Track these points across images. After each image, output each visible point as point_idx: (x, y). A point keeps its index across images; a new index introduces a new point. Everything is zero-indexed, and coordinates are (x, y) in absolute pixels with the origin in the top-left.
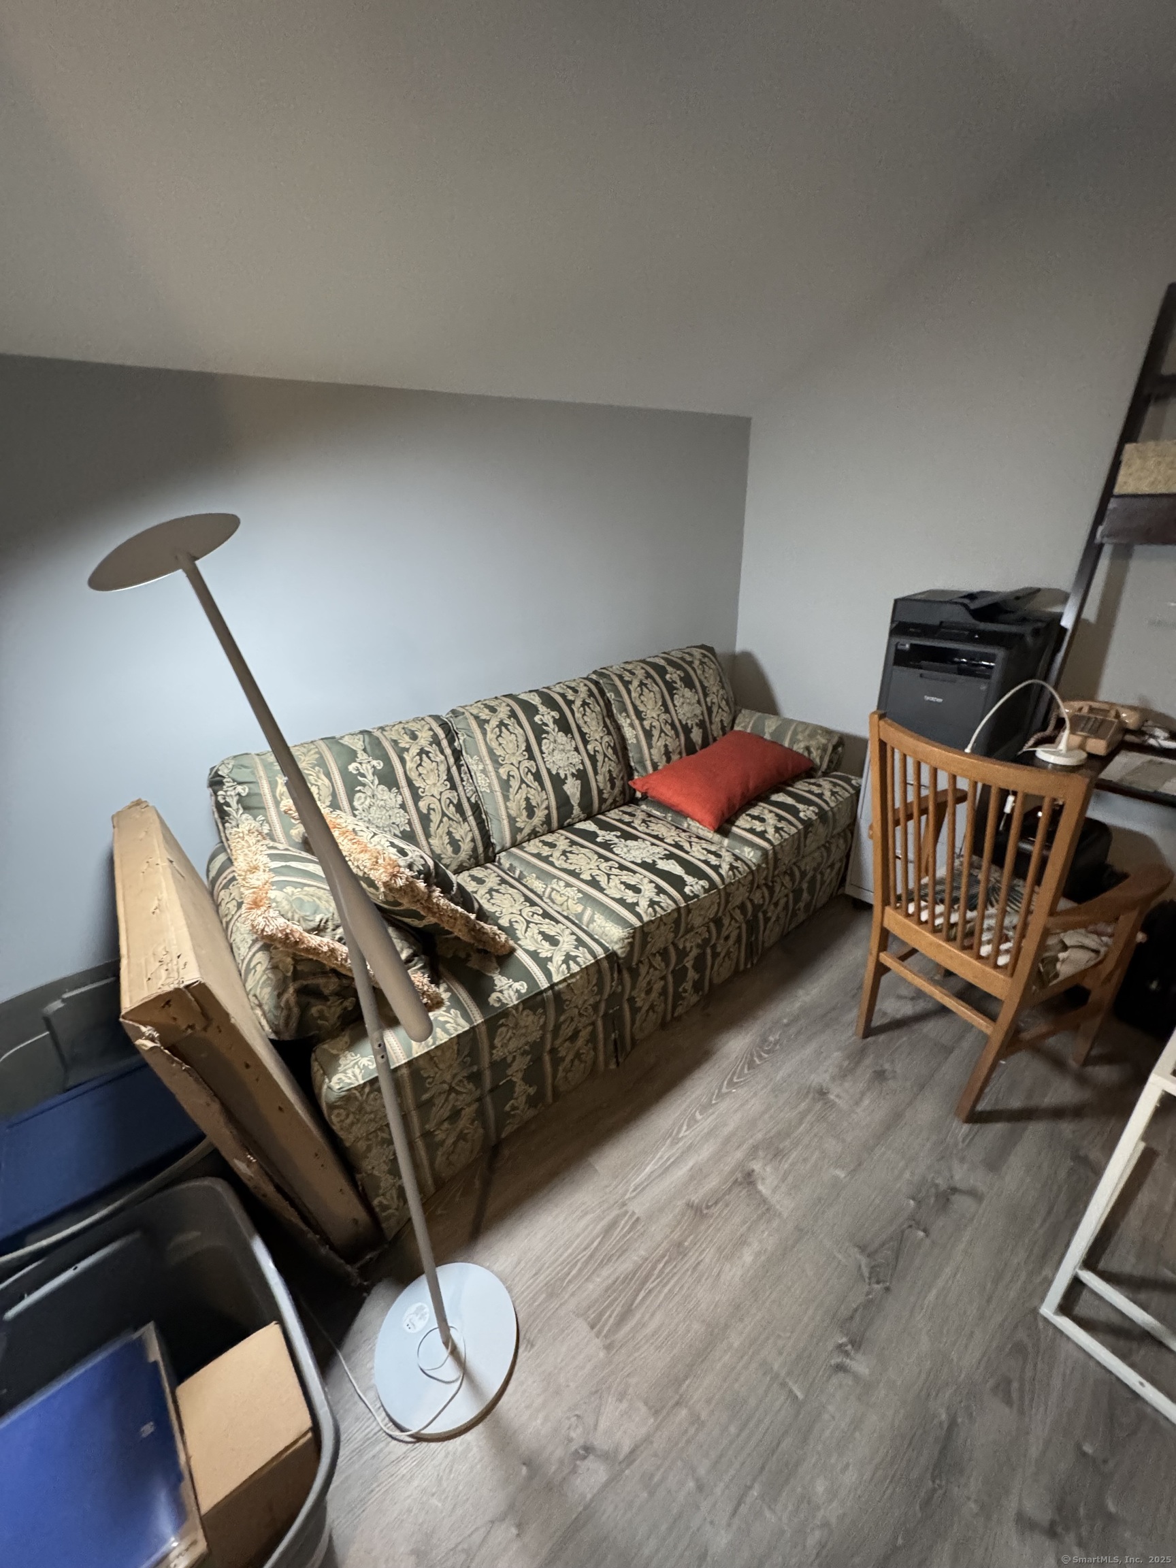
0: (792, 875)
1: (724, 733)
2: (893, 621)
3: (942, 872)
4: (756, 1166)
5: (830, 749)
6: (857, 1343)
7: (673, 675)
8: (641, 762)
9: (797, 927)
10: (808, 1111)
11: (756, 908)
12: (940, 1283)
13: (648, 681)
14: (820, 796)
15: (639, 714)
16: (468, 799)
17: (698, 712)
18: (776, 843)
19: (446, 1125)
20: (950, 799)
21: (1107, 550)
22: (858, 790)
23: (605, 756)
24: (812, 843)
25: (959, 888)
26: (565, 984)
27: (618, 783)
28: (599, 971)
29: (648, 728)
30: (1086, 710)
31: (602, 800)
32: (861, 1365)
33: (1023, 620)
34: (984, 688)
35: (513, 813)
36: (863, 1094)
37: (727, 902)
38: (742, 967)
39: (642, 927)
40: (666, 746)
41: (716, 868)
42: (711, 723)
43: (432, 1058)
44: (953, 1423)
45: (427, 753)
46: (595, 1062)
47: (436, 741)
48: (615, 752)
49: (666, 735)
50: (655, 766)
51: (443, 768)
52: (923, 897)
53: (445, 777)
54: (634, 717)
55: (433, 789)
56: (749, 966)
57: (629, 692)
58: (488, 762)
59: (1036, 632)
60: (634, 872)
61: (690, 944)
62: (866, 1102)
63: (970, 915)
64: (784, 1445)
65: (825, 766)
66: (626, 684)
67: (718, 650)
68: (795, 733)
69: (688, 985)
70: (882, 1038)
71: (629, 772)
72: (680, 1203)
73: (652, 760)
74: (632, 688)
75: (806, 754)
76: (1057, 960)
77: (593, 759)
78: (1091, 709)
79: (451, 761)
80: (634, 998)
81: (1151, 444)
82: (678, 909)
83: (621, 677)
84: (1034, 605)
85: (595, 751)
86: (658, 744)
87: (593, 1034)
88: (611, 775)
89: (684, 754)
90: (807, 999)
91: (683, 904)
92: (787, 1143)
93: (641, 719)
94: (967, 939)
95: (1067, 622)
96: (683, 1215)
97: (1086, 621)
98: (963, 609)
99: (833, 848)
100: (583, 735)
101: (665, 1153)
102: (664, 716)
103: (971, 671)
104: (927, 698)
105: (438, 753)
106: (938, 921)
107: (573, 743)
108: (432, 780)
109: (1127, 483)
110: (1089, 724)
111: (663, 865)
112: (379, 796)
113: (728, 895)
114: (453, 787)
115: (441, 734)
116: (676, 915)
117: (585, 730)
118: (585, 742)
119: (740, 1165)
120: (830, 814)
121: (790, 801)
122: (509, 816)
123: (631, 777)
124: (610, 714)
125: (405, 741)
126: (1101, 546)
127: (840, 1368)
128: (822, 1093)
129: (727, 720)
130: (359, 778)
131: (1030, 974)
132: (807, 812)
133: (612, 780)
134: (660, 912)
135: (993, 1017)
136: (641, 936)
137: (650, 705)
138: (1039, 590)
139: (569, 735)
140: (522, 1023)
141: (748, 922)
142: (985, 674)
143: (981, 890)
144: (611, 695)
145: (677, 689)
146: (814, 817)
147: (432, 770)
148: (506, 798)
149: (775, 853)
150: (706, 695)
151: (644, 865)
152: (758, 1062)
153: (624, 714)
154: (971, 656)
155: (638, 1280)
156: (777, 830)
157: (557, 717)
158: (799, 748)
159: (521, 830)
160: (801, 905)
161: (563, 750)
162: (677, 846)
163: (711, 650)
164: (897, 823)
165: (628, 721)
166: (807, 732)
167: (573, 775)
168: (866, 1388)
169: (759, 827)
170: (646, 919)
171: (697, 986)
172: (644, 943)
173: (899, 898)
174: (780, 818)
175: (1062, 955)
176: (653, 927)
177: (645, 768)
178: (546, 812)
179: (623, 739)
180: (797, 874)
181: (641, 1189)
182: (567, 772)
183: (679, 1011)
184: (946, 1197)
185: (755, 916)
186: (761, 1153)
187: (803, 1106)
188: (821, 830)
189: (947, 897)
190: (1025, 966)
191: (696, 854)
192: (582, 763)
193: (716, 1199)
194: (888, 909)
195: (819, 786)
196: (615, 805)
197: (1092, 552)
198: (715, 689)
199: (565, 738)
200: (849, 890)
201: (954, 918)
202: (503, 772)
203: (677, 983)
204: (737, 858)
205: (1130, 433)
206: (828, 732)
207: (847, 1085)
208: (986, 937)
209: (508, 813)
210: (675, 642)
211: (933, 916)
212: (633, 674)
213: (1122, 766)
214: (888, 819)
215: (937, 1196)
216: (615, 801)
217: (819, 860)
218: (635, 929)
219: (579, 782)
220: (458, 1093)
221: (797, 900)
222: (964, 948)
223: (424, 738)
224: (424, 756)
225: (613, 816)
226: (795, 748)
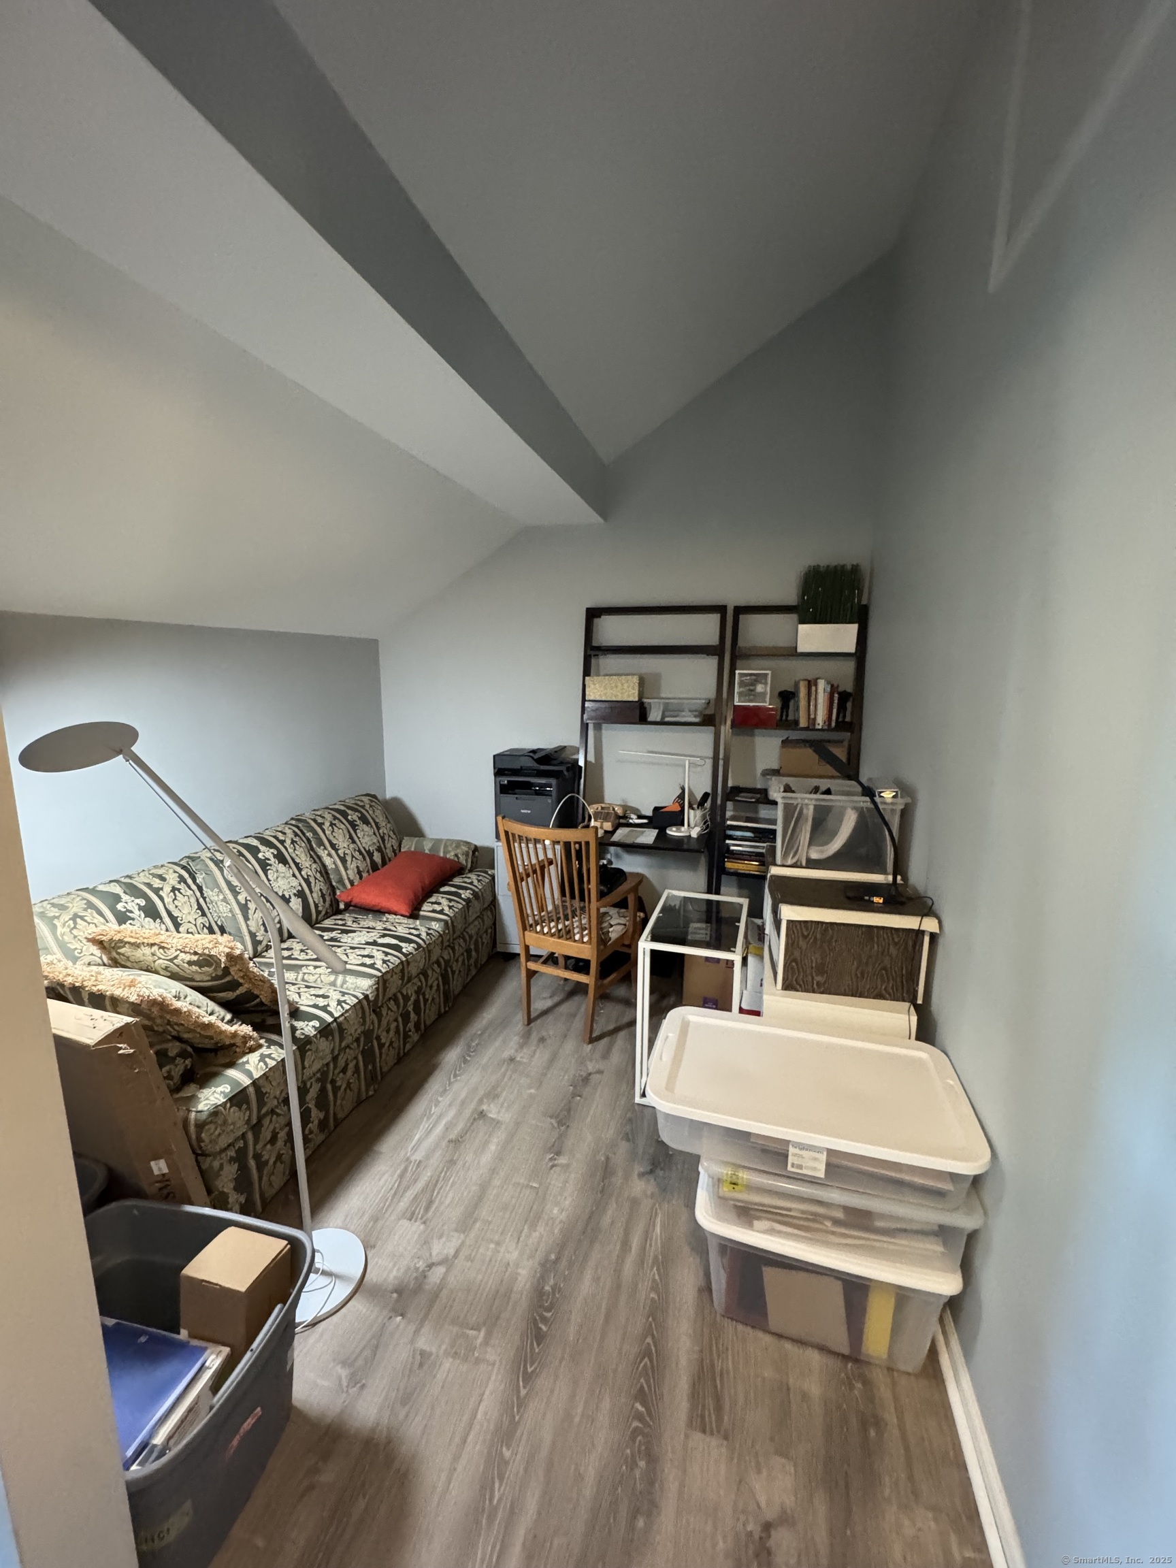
0: (464, 938)
1: (395, 855)
2: (494, 768)
3: (550, 908)
4: (484, 1107)
5: (471, 853)
6: (558, 1153)
7: (353, 816)
8: (341, 881)
9: (471, 980)
10: (507, 1070)
11: (447, 962)
12: (591, 1113)
13: (336, 822)
14: (471, 883)
15: (333, 846)
16: (216, 922)
17: (375, 841)
18: (452, 915)
19: (269, 1146)
20: (546, 863)
21: (591, 727)
22: (493, 877)
23: (316, 879)
24: (473, 915)
25: (559, 913)
26: (343, 1017)
27: (328, 899)
28: (362, 1008)
29: (342, 855)
30: (600, 808)
31: (318, 912)
32: (562, 1160)
33: (562, 763)
34: (550, 801)
35: (253, 929)
36: (535, 1052)
37: (429, 960)
38: (443, 1011)
39: (382, 976)
40: (358, 867)
41: (418, 936)
42: (385, 848)
43: (267, 1077)
44: (608, 1159)
45: (179, 890)
46: (360, 1089)
47: (182, 879)
48: (322, 875)
49: (356, 859)
50: (352, 883)
51: (193, 900)
52: (543, 922)
53: (196, 907)
54: (330, 849)
55: (188, 917)
56: (447, 1009)
57: (324, 831)
58: (227, 892)
59: (568, 769)
60: (364, 949)
61: (410, 990)
62: (537, 1055)
63: (567, 923)
64: (535, 1207)
65: (469, 866)
66: (320, 825)
67: (379, 797)
68: (446, 847)
69: (411, 1025)
70: (539, 1021)
71: (333, 889)
72: (444, 1144)
73: (349, 878)
74: (325, 827)
75: (456, 859)
76: (609, 932)
77: (307, 881)
78: (602, 808)
79: (198, 894)
80: (379, 1037)
81: (595, 678)
82: (402, 962)
83: (315, 821)
84: (567, 753)
85: (308, 876)
86: (352, 866)
87: (357, 1066)
88: (322, 893)
89: (371, 871)
90: (489, 1016)
91: (404, 959)
92: (499, 1090)
93: (336, 850)
94: (568, 934)
95: (581, 763)
96: (448, 1147)
97: (590, 762)
98: (531, 759)
99: (486, 918)
100: (297, 864)
101: (425, 1125)
102: (352, 846)
103: (541, 793)
104: (523, 811)
105: (187, 888)
106: (553, 931)
107: (291, 871)
108: (186, 910)
109: (590, 695)
110: (603, 815)
111: (381, 941)
112: (147, 927)
113: (429, 951)
114: (204, 914)
115: (186, 875)
116: (401, 967)
117: (298, 860)
118: (300, 870)
119: (475, 1110)
120: (480, 893)
121: (453, 889)
122: (250, 932)
123: (334, 893)
124: (312, 849)
125: (157, 883)
126: (587, 724)
127: (553, 1166)
128: (512, 1060)
129: (395, 843)
130: (128, 914)
131: (597, 942)
132: (466, 894)
133: (323, 896)
134: (391, 966)
135: (587, 973)
136: (382, 982)
137: (341, 838)
138: (565, 747)
139: (287, 866)
140: (320, 1048)
141: (442, 975)
142: (548, 794)
143: (569, 912)
144: (309, 835)
145: (358, 825)
146: (471, 897)
147: (185, 903)
148: (246, 918)
149: (452, 922)
150: (378, 828)
151: (368, 943)
152: (469, 1059)
153: (322, 847)
154: (541, 786)
155: (432, 1186)
156: (450, 907)
157: (276, 853)
158: (451, 856)
159: (260, 942)
160: (472, 961)
161: (284, 877)
162: (385, 929)
163: (374, 796)
164: (522, 880)
165: (326, 852)
166: (454, 845)
167: (295, 895)
168: (566, 1167)
169: (438, 908)
170: (384, 971)
171: (417, 1026)
172: (385, 989)
173: (531, 926)
174: (450, 900)
175: (611, 930)
176: (389, 976)
177: (344, 885)
178: (278, 926)
179: (324, 866)
180: (467, 938)
181: (415, 1149)
182: (290, 893)
183: (408, 1046)
184: (586, 1080)
185: (446, 969)
186: (485, 1100)
187: (503, 1070)
188: (476, 903)
189: (555, 918)
190: (594, 940)
191: (401, 931)
192: (300, 885)
193: (465, 1131)
194: (526, 932)
195: (469, 878)
196: (327, 916)
197: (585, 727)
198: (384, 824)
199: (284, 868)
200: (500, 949)
201: (560, 926)
202: (241, 898)
203: (405, 1025)
204: (429, 929)
205: (587, 672)
206: (468, 843)
207: (525, 1050)
208: (576, 931)
209: (249, 930)
210: (345, 792)
211: (550, 929)
212: (323, 817)
213: (621, 834)
214: (517, 879)
215: (583, 1080)
216: (327, 913)
217: (478, 926)
218: (378, 977)
219: (300, 899)
220: (278, 1115)
221: (469, 957)
222: (567, 939)
223: (172, 879)
224: (177, 892)
225: (328, 923)
226: (448, 856)
